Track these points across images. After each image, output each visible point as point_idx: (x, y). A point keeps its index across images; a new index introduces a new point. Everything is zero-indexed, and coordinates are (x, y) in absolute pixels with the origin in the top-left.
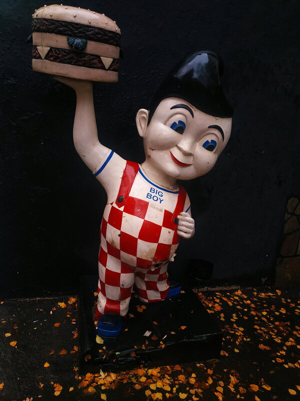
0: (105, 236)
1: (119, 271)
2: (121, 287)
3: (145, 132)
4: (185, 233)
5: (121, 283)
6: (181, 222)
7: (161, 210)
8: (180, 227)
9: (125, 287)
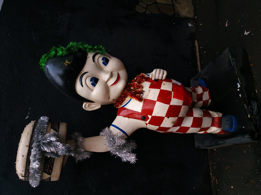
0: (169, 128)
1: (192, 118)
2: (202, 116)
3: (98, 104)
4: (163, 74)
5: (200, 116)
6: (157, 78)
7: (150, 91)
8: (160, 78)
9: (203, 114)
